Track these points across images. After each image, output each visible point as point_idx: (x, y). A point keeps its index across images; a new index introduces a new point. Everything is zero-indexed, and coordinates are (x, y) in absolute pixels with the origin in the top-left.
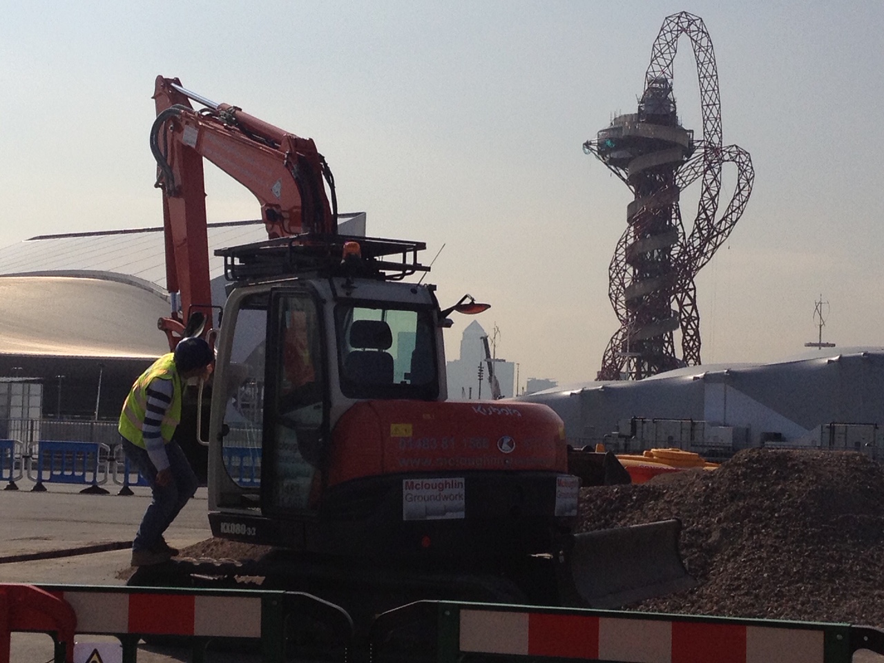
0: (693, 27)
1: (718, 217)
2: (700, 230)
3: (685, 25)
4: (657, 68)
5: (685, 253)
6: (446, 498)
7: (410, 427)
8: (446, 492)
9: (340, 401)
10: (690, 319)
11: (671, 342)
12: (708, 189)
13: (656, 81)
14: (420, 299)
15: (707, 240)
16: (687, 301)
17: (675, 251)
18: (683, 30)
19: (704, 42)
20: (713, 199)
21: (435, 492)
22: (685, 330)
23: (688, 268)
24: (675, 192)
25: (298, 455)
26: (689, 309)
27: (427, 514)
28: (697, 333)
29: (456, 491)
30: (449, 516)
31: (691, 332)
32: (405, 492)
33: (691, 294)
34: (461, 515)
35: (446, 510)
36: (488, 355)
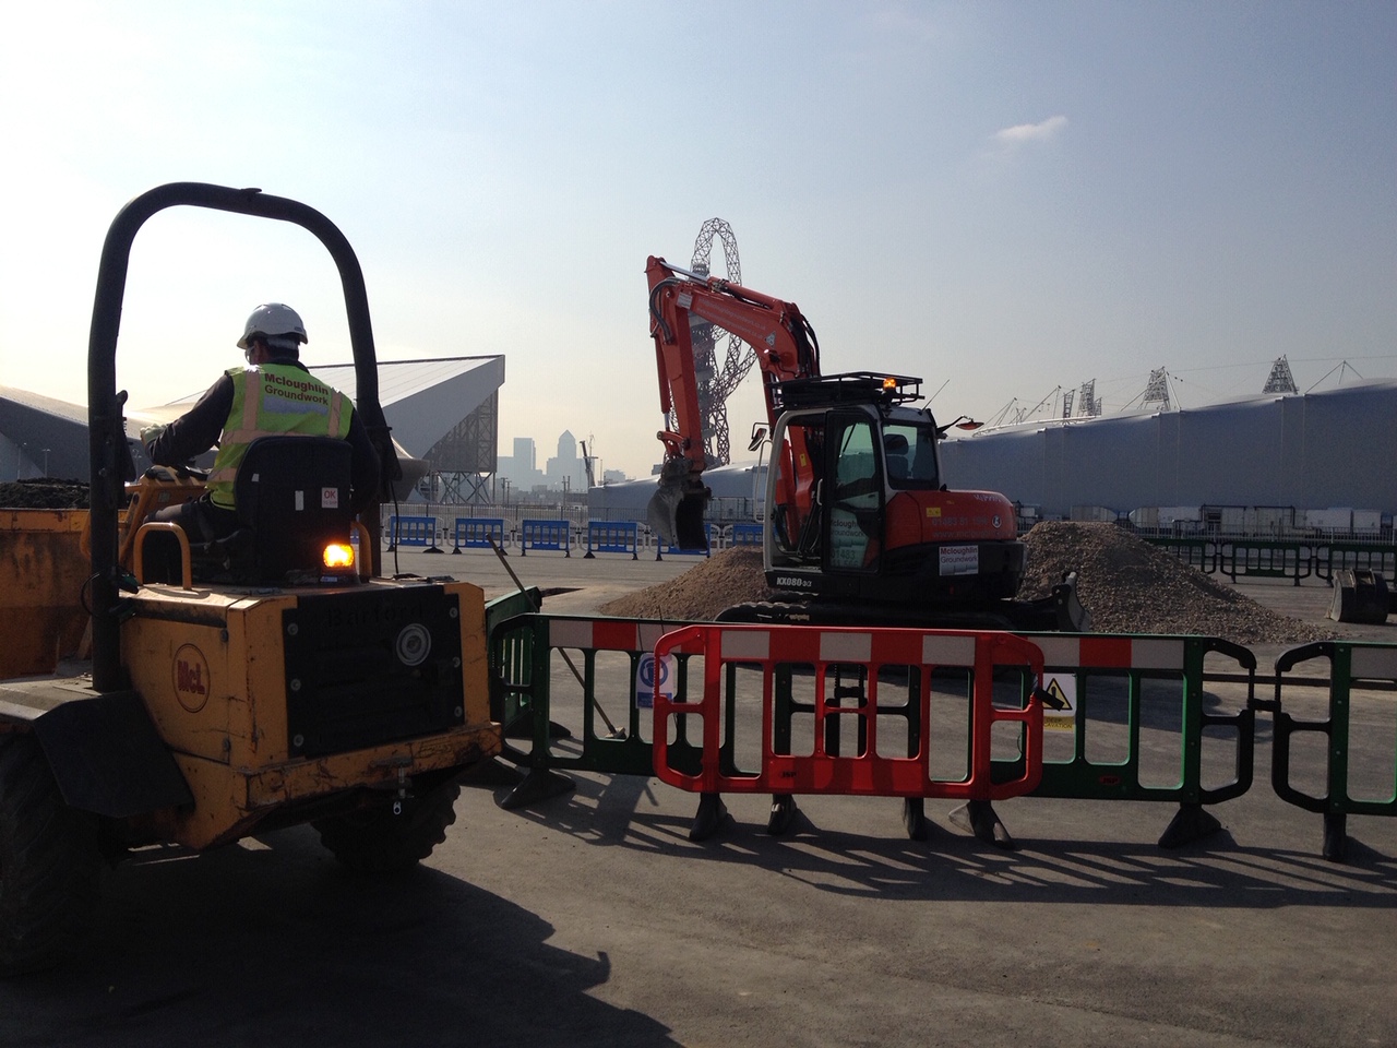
0: (722, 229)
1: (741, 360)
2: (729, 370)
3: (718, 227)
4: (699, 257)
5: (719, 384)
6: (966, 560)
7: (939, 509)
8: (967, 555)
9: (890, 492)
10: (722, 429)
11: (710, 445)
12: (733, 341)
13: (699, 266)
14: (924, 419)
15: (734, 375)
16: (720, 417)
17: (712, 383)
18: (716, 231)
19: (730, 240)
20: (737, 348)
21: (961, 556)
22: (719, 437)
23: (721, 395)
24: (712, 343)
25: (859, 530)
26: (721, 423)
27: (955, 571)
28: (727, 439)
29: (972, 555)
30: (968, 572)
31: (723, 439)
32: (941, 556)
33: (723, 412)
34: (976, 572)
35: (967, 569)
36: (585, 455)
